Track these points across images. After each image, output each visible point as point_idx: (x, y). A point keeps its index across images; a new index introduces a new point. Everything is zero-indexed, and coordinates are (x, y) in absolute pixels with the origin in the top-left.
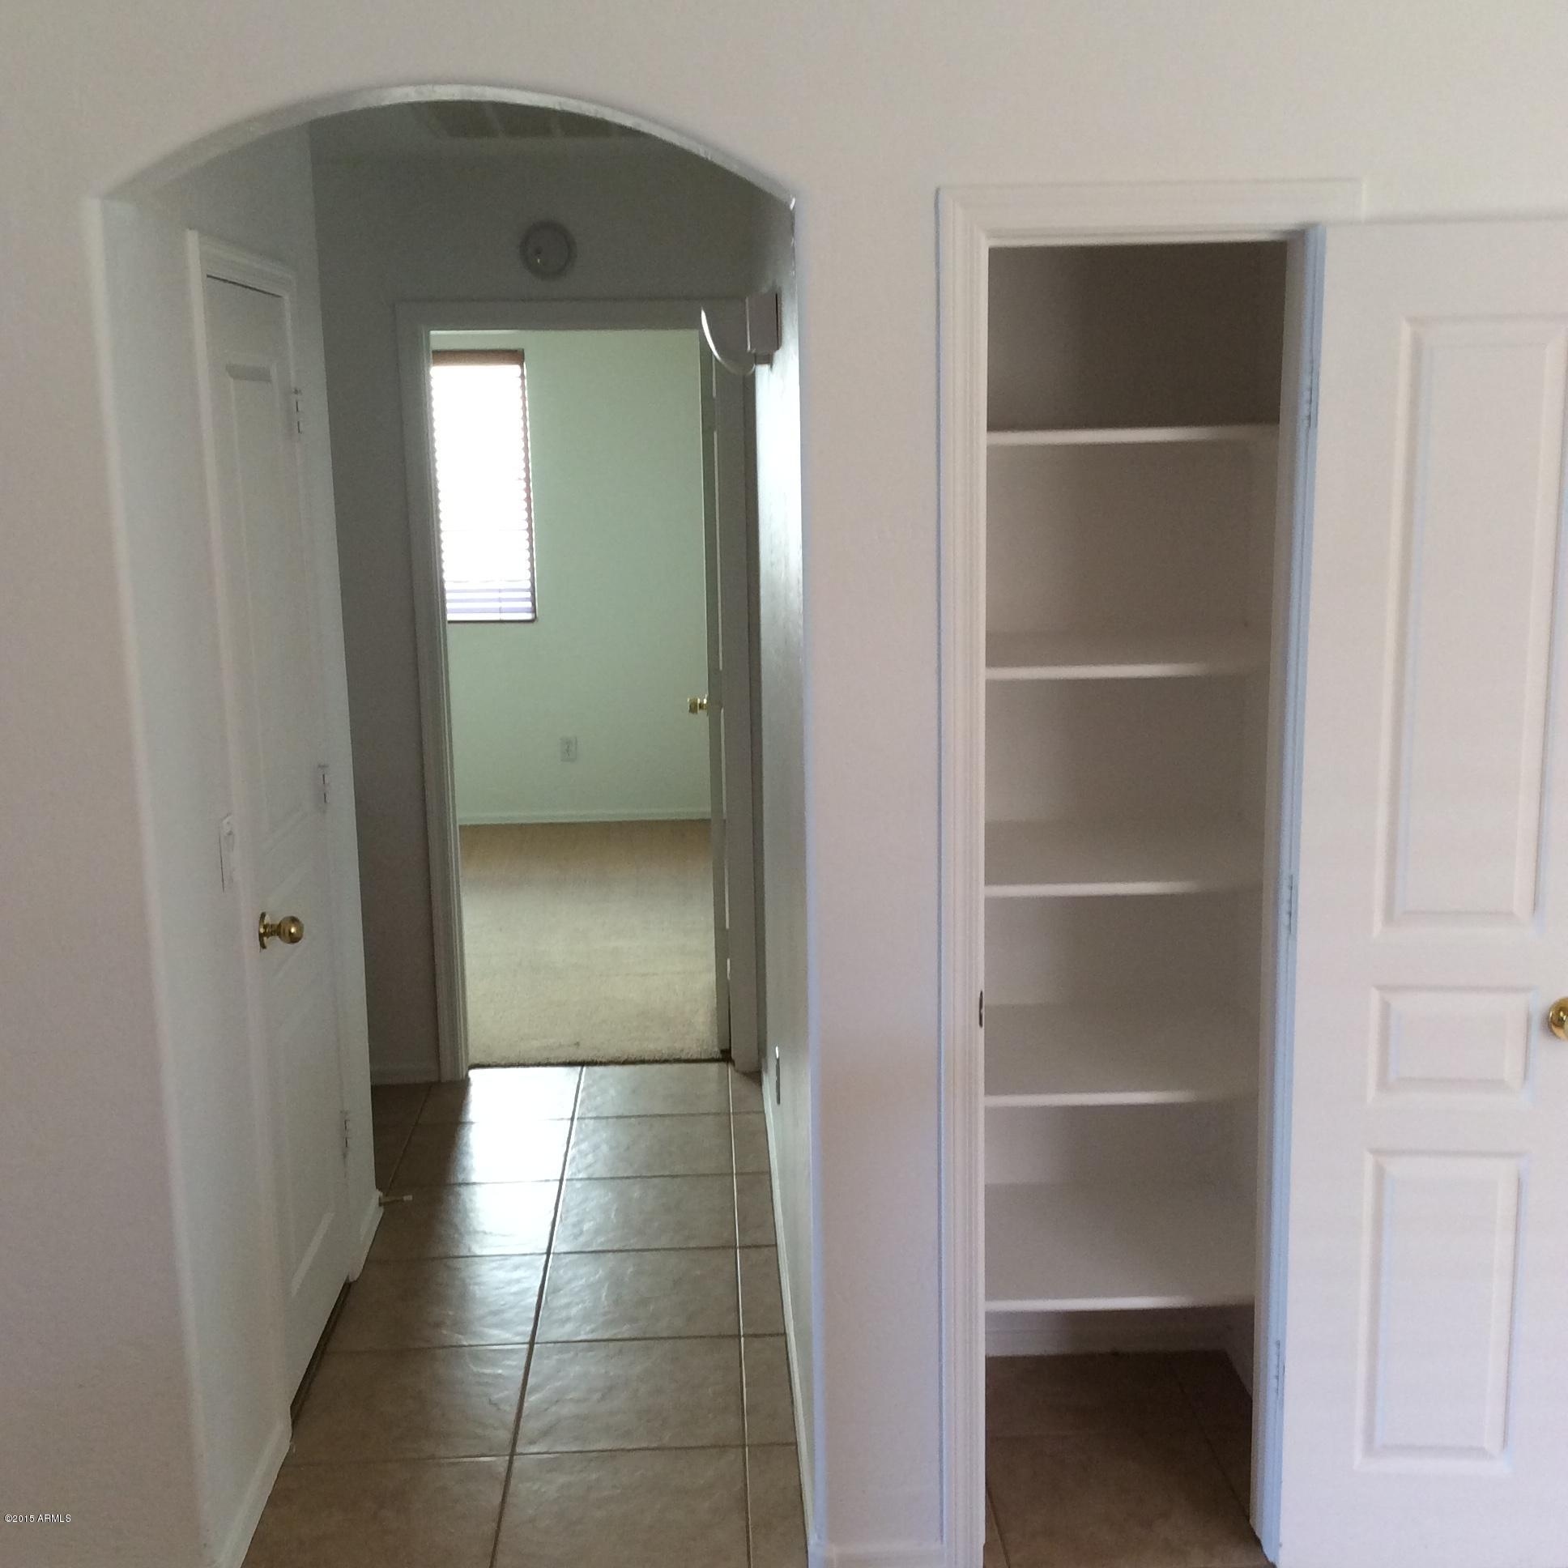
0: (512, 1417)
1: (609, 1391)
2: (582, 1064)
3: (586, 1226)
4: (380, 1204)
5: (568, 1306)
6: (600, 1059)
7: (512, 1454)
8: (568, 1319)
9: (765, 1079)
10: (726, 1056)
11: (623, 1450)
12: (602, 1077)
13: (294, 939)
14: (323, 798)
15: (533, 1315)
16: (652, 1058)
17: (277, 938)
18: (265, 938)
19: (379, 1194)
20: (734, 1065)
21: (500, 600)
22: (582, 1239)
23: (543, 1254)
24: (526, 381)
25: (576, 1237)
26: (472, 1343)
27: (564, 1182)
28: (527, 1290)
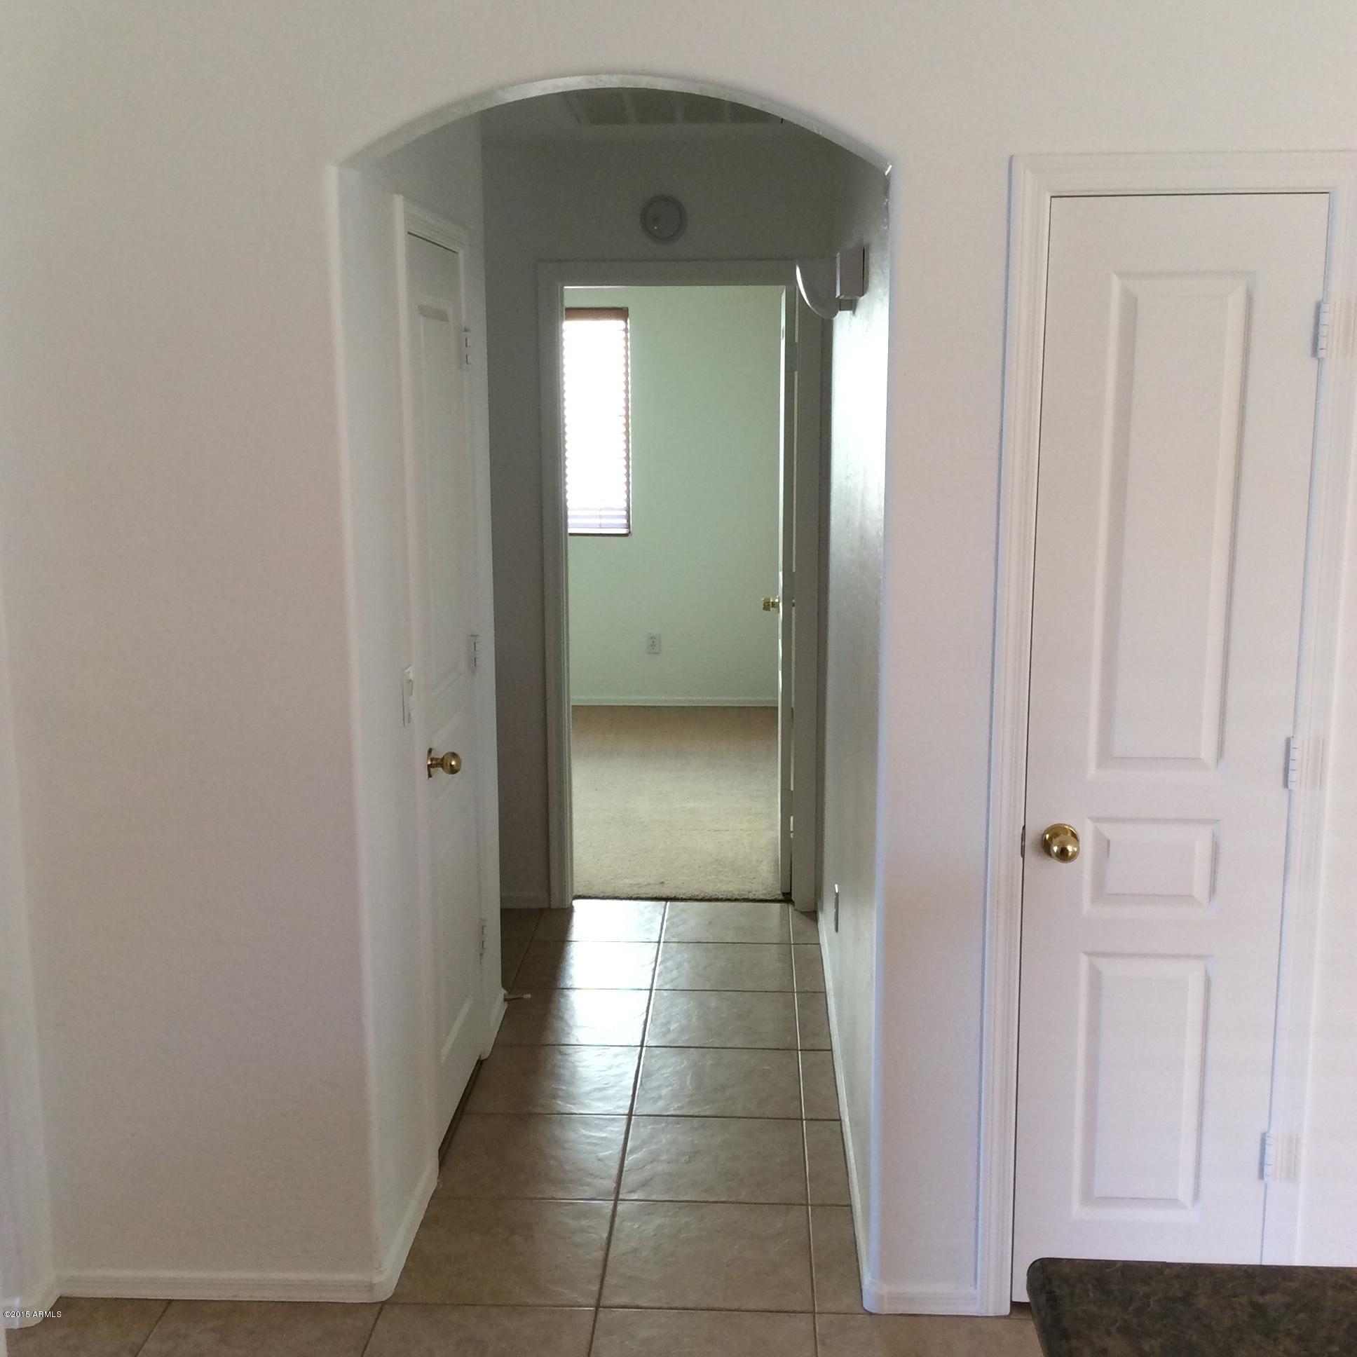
0: (615, 1172)
1: (694, 1154)
2: (667, 899)
3: (673, 1026)
4: (505, 1000)
5: (659, 1088)
6: (681, 896)
7: (616, 1200)
8: (660, 1097)
9: (821, 917)
10: (787, 898)
11: (707, 1202)
12: (683, 910)
13: (453, 771)
14: (473, 662)
15: (631, 1093)
16: (724, 897)
17: (440, 769)
18: (432, 769)
19: (504, 992)
20: (794, 905)
21: (600, 517)
22: (670, 1036)
23: (638, 1046)
24: (629, 334)
25: (665, 1034)
26: (582, 1112)
27: (654, 992)
28: (625, 1073)
